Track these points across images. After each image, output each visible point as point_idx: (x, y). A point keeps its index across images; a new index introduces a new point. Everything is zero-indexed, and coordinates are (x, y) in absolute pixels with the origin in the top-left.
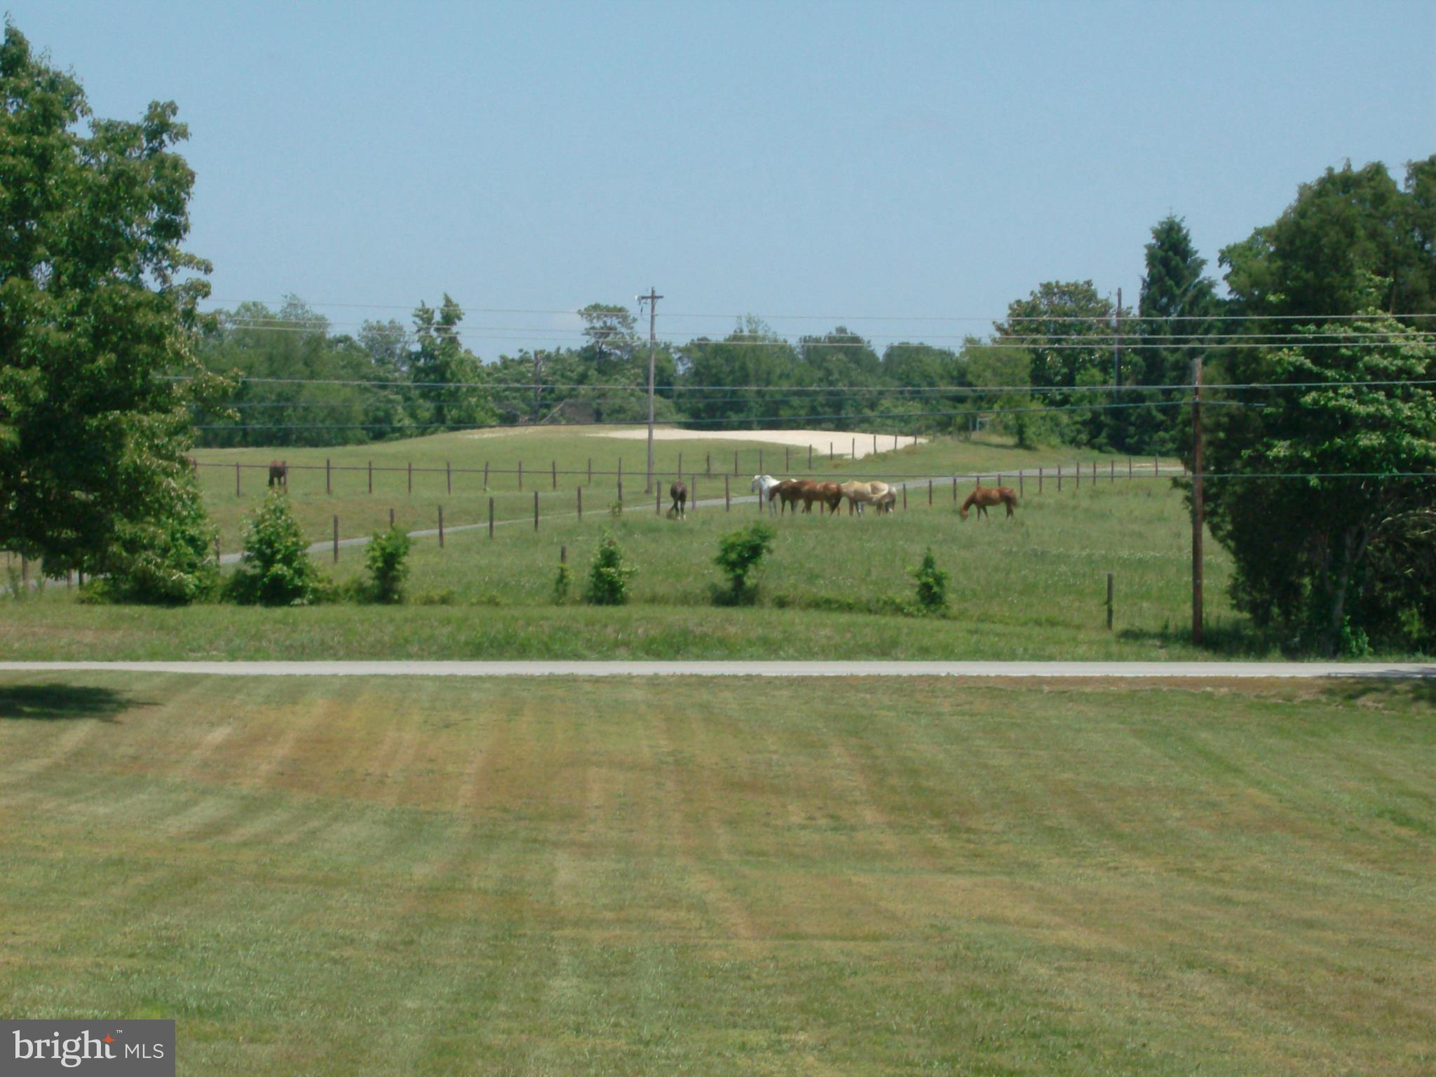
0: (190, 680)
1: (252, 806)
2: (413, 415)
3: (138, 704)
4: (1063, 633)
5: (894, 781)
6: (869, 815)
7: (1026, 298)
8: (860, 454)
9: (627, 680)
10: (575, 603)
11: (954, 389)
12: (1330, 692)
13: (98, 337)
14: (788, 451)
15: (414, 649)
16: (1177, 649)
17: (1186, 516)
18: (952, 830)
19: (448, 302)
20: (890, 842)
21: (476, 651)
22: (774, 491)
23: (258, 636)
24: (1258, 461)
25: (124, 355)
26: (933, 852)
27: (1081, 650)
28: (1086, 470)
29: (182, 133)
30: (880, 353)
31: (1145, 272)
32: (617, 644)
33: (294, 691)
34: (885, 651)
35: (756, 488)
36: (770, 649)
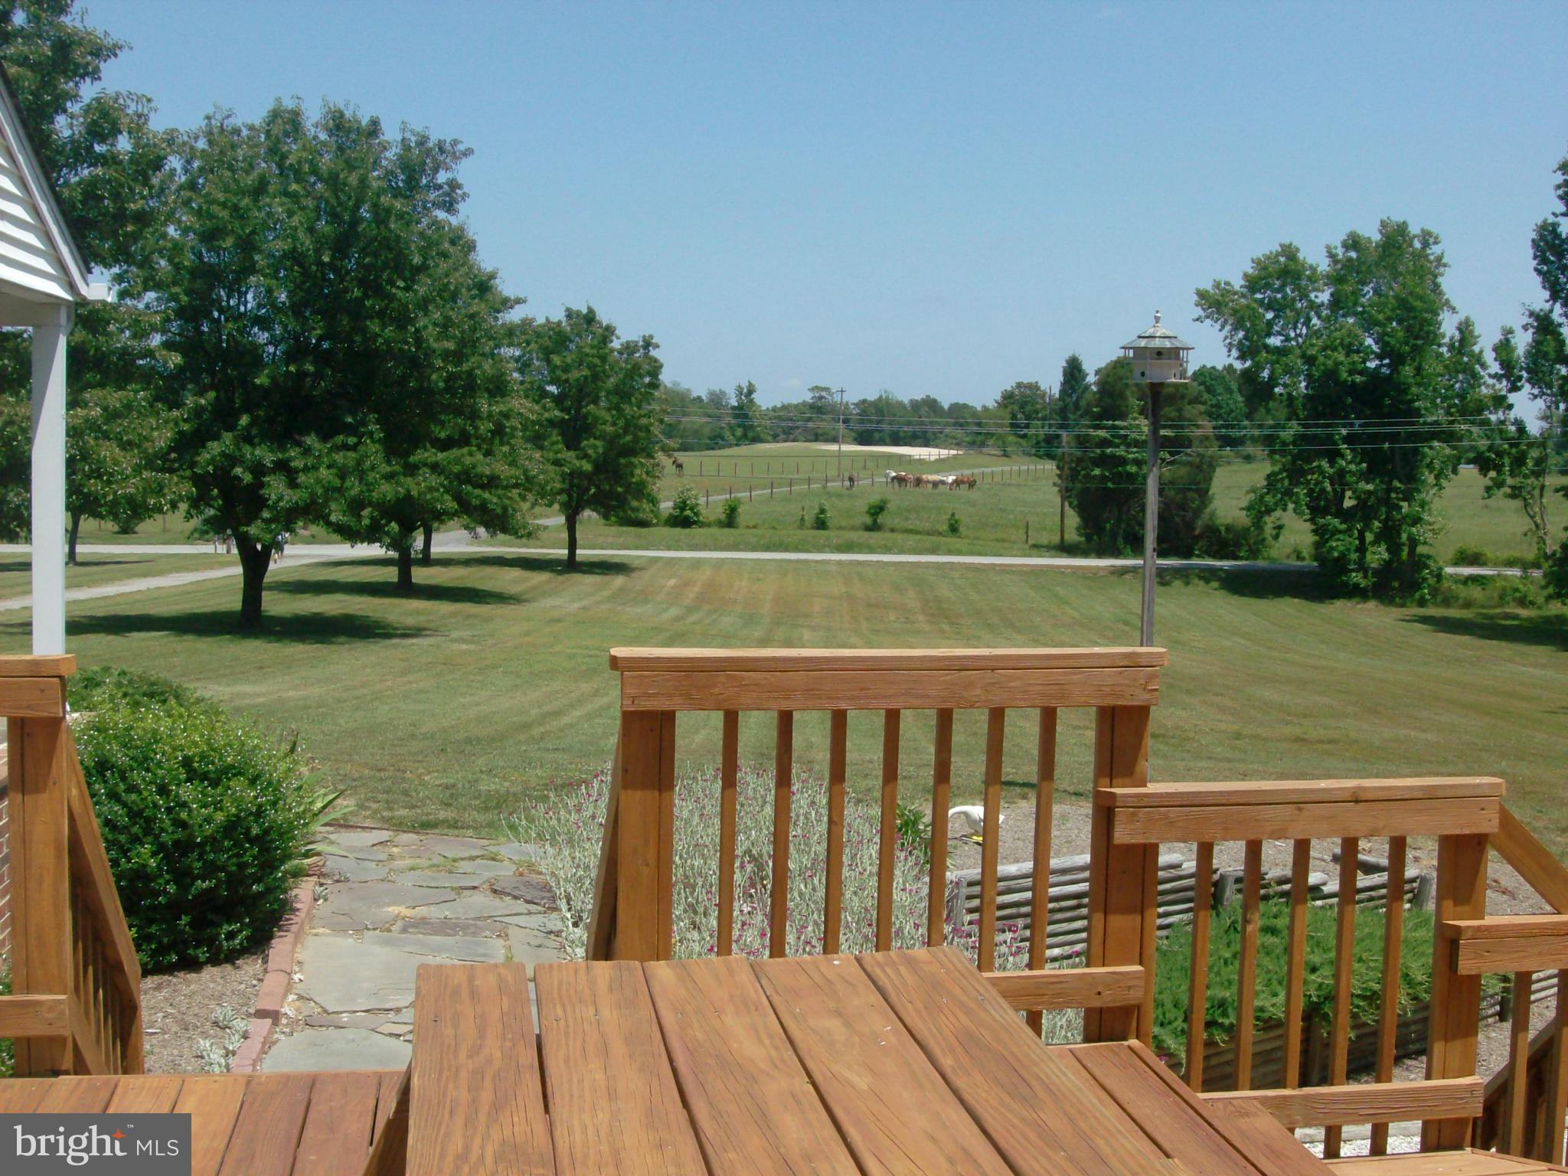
0: (656, 560)
1: (690, 610)
2: (733, 435)
3: (641, 569)
4: (1006, 545)
5: (931, 604)
6: (921, 618)
7: (1009, 389)
8: (933, 458)
9: (828, 562)
10: (807, 528)
11: (976, 429)
12: (1113, 573)
13: (626, 430)
14: (901, 456)
15: (742, 547)
16: (1053, 553)
17: (1058, 500)
18: (951, 624)
19: (750, 383)
20: (927, 627)
21: (768, 548)
22: (893, 478)
23: (678, 541)
24: (1088, 476)
25: (635, 436)
26: (943, 631)
27: (1014, 552)
28: (1032, 467)
29: (657, 346)
30: (946, 407)
31: (1062, 379)
32: (825, 546)
33: (697, 564)
34: (934, 551)
35: (887, 476)
36: (887, 550)
